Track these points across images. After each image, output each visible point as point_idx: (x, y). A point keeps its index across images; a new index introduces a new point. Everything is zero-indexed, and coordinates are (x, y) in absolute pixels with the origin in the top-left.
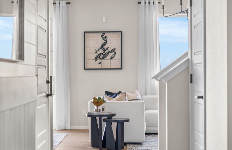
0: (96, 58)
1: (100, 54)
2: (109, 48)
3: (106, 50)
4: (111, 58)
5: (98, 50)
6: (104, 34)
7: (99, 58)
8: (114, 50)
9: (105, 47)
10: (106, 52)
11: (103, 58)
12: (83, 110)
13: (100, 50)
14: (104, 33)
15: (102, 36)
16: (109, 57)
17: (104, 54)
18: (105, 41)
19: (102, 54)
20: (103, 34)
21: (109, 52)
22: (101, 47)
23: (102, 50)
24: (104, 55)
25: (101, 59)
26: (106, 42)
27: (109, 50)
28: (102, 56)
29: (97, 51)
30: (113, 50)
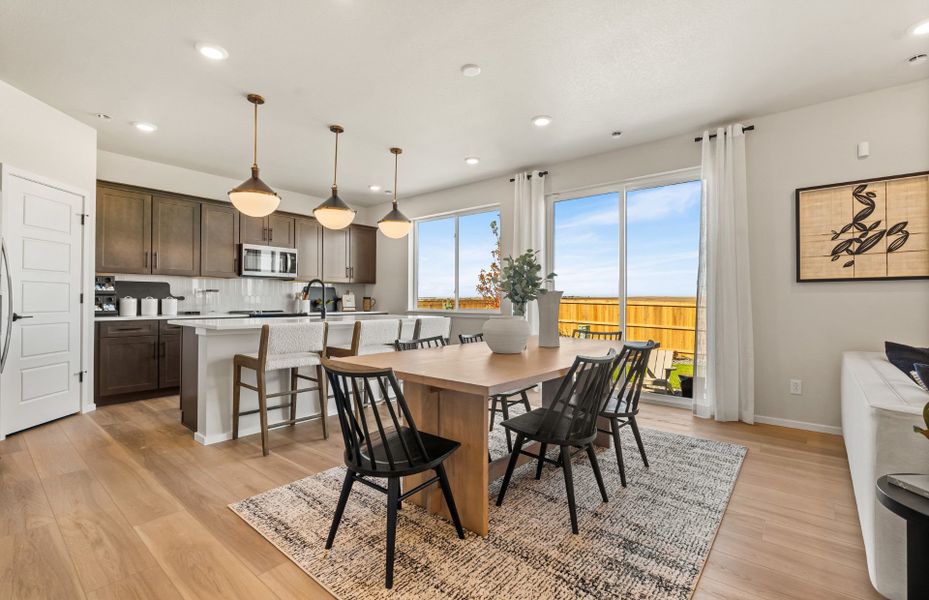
0: (835, 253)
1: (850, 242)
2: (883, 223)
3: (871, 229)
4: (890, 250)
5: (843, 231)
6: (866, 186)
7: (845, 253)
8: (902, 226)
9: (868, 222)
10: (871, 234)
11: (859, 252)
12: (793, 381)
13: (851, 230)
14: (862, 184)
15: (855, 194)
16: (882, 245)
17: (863, 240)
18: (868, 204)
19: (858, 240)
20: (860, 189)
21: (882, 234)
22: (851, 222)
23: (855, 230)
24: (862, 243)
25: (852, 253)
26: (872, 206)
27: (881, 227)
28: (855, 246)
29: (839, 235)
30: (900, 227)
